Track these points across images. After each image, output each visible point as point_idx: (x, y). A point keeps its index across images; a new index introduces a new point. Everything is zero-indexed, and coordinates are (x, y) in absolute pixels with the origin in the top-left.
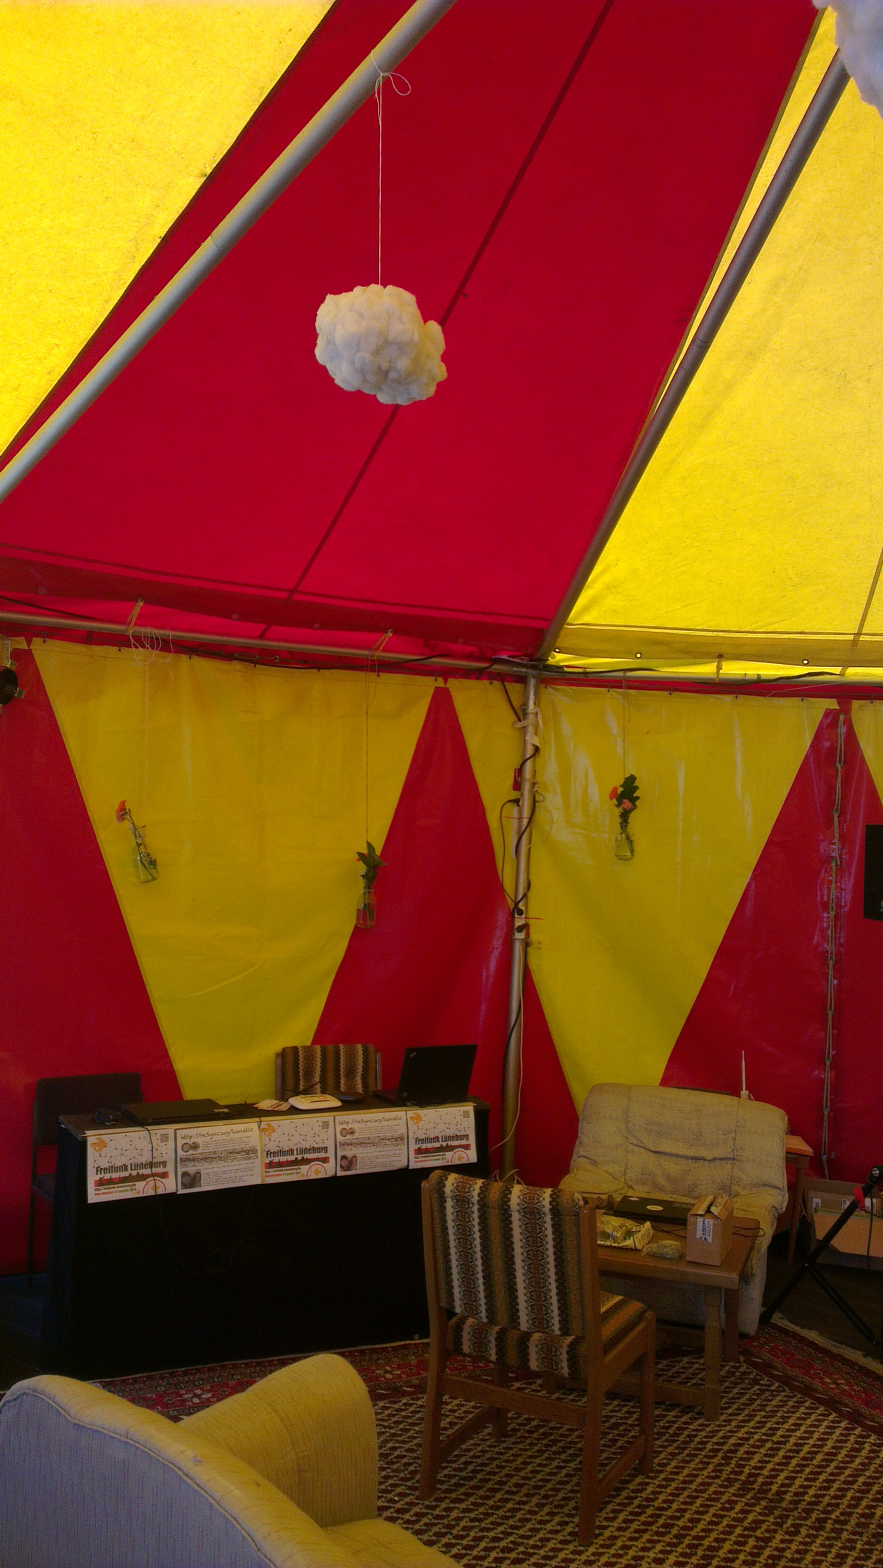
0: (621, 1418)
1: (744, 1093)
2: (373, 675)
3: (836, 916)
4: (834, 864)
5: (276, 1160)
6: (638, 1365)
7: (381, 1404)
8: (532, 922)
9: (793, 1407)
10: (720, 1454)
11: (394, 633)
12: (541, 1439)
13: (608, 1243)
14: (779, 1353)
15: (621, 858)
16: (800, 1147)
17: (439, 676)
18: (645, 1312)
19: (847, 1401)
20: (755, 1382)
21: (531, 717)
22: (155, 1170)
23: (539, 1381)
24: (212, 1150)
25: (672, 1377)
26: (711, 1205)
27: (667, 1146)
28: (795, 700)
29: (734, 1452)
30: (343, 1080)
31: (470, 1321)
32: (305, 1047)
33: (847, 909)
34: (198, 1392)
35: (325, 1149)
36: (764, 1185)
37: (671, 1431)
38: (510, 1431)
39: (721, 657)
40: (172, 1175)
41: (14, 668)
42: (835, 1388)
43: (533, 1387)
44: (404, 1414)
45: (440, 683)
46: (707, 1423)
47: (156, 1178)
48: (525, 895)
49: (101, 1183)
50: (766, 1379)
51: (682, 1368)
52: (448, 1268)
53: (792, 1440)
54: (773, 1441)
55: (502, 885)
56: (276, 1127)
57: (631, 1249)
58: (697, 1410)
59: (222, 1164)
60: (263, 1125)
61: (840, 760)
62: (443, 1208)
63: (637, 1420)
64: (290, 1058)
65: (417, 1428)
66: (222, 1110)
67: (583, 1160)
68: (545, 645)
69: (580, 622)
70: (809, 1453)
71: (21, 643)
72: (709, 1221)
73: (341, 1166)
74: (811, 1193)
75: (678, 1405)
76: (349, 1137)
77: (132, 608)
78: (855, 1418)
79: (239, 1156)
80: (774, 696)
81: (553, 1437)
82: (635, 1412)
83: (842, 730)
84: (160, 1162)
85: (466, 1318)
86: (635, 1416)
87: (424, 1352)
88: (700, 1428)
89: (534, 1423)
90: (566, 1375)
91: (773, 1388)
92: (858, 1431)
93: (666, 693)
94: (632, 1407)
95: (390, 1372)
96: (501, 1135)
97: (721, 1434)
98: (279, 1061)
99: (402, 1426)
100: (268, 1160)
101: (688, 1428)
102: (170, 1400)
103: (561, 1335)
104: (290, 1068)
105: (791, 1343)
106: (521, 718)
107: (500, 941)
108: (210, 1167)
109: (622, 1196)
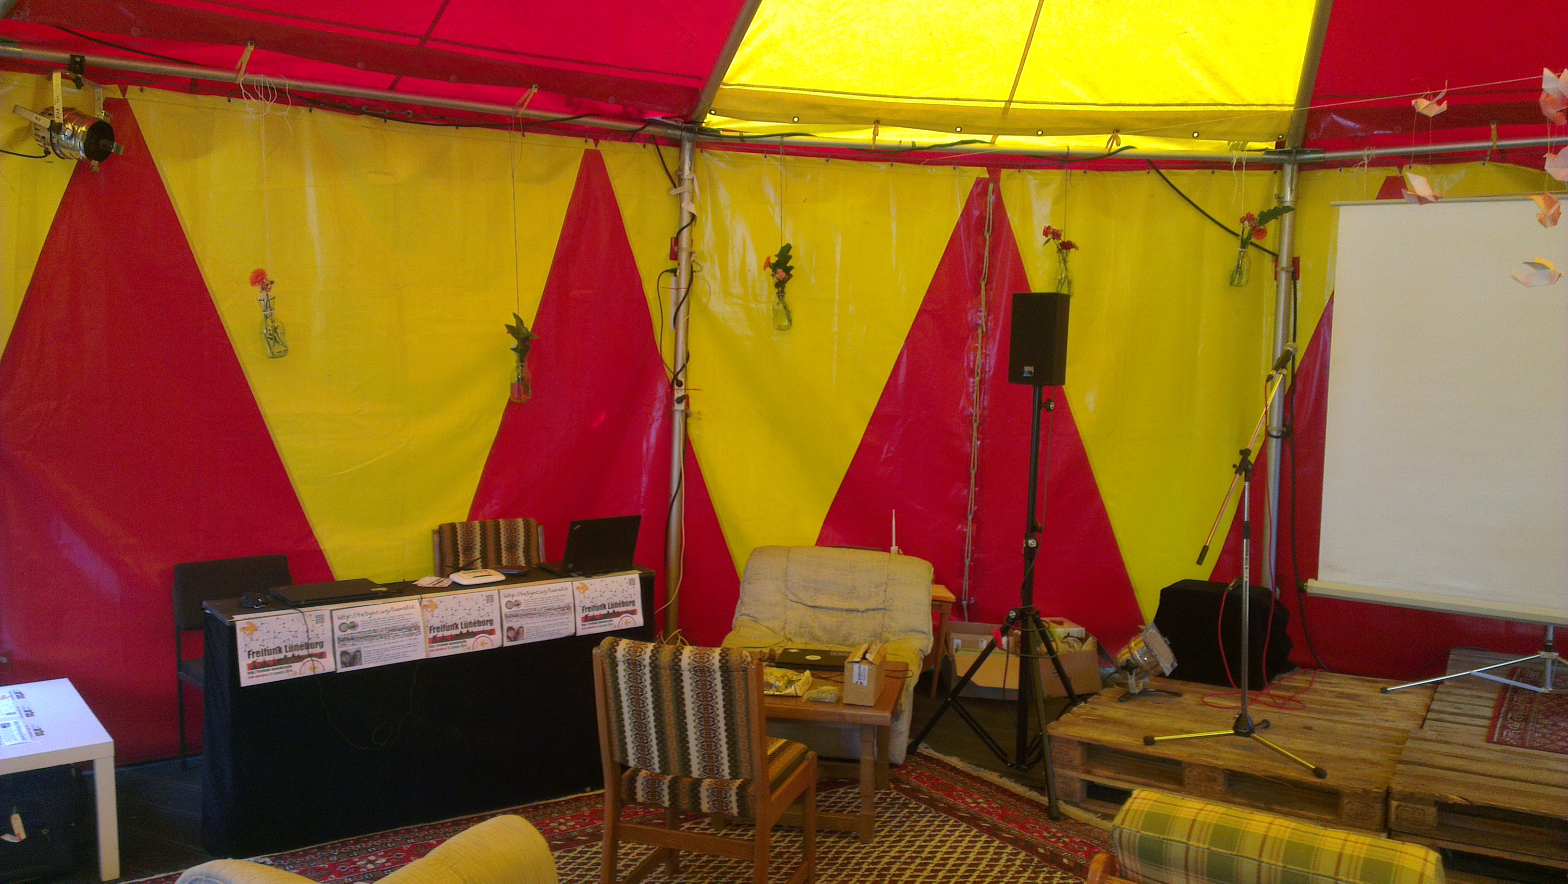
0: (784, 847)
1: (894, 548)
2: (518, 135)
3: (981, 381)
4: (980, 331)
5: (440, 634)
6: (801, 799)
7: (557, 854)
8: (691, 393)
9: (938, 826)
10: (875, 873)
11: (540, 88)
12: (711, 873)
13: (771, 693)
14: (925, 779)
15: (780, 328)
16: (944, 595)
17: (590, 137)
18: (806, 752)
19: (986, 817)
20: (905, 805)
21: (687, 184)
22: (311, 651)
23: (707, 820)
24: (372, 629)
25: (829, 806)
26: (866, 652)
27: (823, 601)
28: (948, 169)
29: (888, 869)
30: (504, 554)
31: (643, 773)
32: (462, 524)
33: (991, 373)
34: (372, 858)
35: (491, 622)
36: (912, 631)
37: (830, 856)
38: (682, 868)
39: (877, 122)
40: (330, 655)
41: (108, 121)
42: (975, 807)
43: (702, 826)
44: (580, 861)
45: (591, 144)
46: (862, 845)
47: (314, 658)
48: (684, 366)
49: (253, 666)
50: (914, 803)
51: (839, 798)
52: (621, 727)
53: (939, 855)
54: (921, 857)
55: (661, 357)
56: (438, 603)
57: (793, 696)
58: (853, 834)
59: (383, 641)
60: (425, 602)
61: (988, 229)
62: (615, 672)
63: (799, 848)
64: (447, 536)
65: (593, 873)
66: (379, 589)
67: (745, 618)
68: (701, 107)
69: (736, 83)
70: (954, 865)
71: (114, 92)
72: (865, 667)
73: (508, 637)
74: (953, 635)
75: (836, 832)
76: (514, 609)
77: (241, 52)
78: (993, 832)
79: (400, 633)
80: (926, 164)
81: (722, 870)
82: (797, 841)
83: (991, 198)
84: (317, 643)
85: (639, 770)
86: (797, 845)
87: (596, 803)
88: (856, 850)
89: (705, 858)
90: (736, 814)
91: (920, 810)
92: (996, 843)
93: (823, 160)
94: (795, 836)
95: (564, 824)
96: (665, 599)
97: (875, 855)
98: (436, 538)
99: (578, 872)
100: (431, 636)
101: (845, 852)
102: (344, 868)
103: (730, 779)
104: (447, 543)
105: (935, 769)
106: (677, 184)
107: (661, 412)
108: (370, 645)
109: (782, 649)
